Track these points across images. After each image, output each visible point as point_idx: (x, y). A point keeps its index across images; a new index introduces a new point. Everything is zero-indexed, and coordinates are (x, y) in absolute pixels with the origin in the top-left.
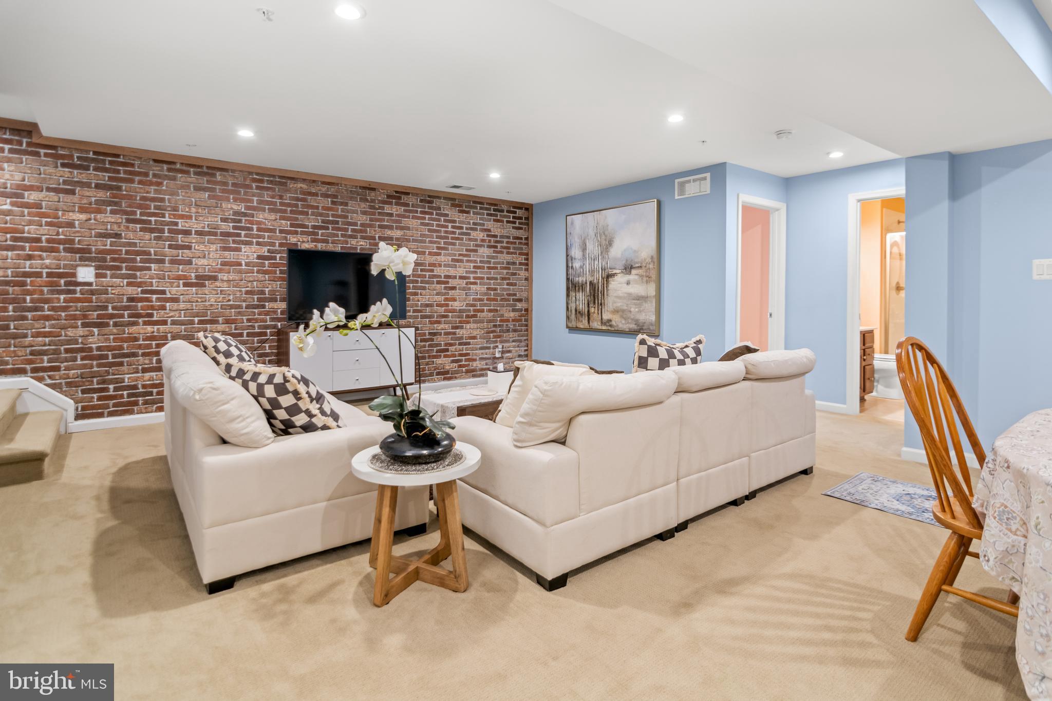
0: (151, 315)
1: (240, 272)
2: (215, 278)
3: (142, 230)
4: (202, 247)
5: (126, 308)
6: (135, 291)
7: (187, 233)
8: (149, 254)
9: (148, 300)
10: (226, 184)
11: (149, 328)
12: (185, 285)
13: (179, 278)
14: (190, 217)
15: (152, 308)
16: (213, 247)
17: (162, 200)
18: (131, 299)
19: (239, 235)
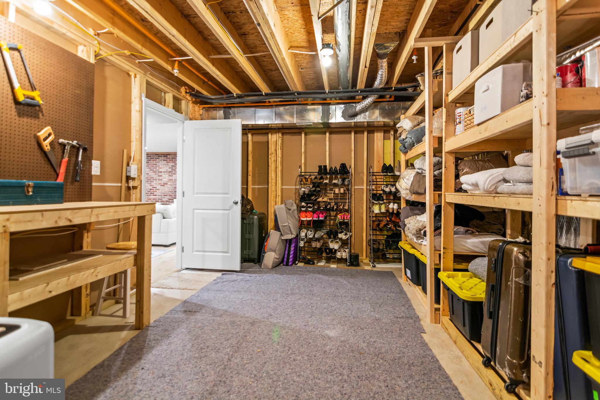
0: (154, 193)
1: (173, 182)
2: (167, 184)
3: (153, 172)
4: (164, 176)
5: (149, 191)
6: (151, 187)
7: (161, 172)
8: (153, 178)
9: (153, 189)
10: (170, 158)
11: (153, 197)
12: (161, 186)
13: (159, 184)
14: (162, 168)
15: (154, 191)
16: (167, 175)
17: (156, 164)
18: (150, 189)
19: (172, 172)
